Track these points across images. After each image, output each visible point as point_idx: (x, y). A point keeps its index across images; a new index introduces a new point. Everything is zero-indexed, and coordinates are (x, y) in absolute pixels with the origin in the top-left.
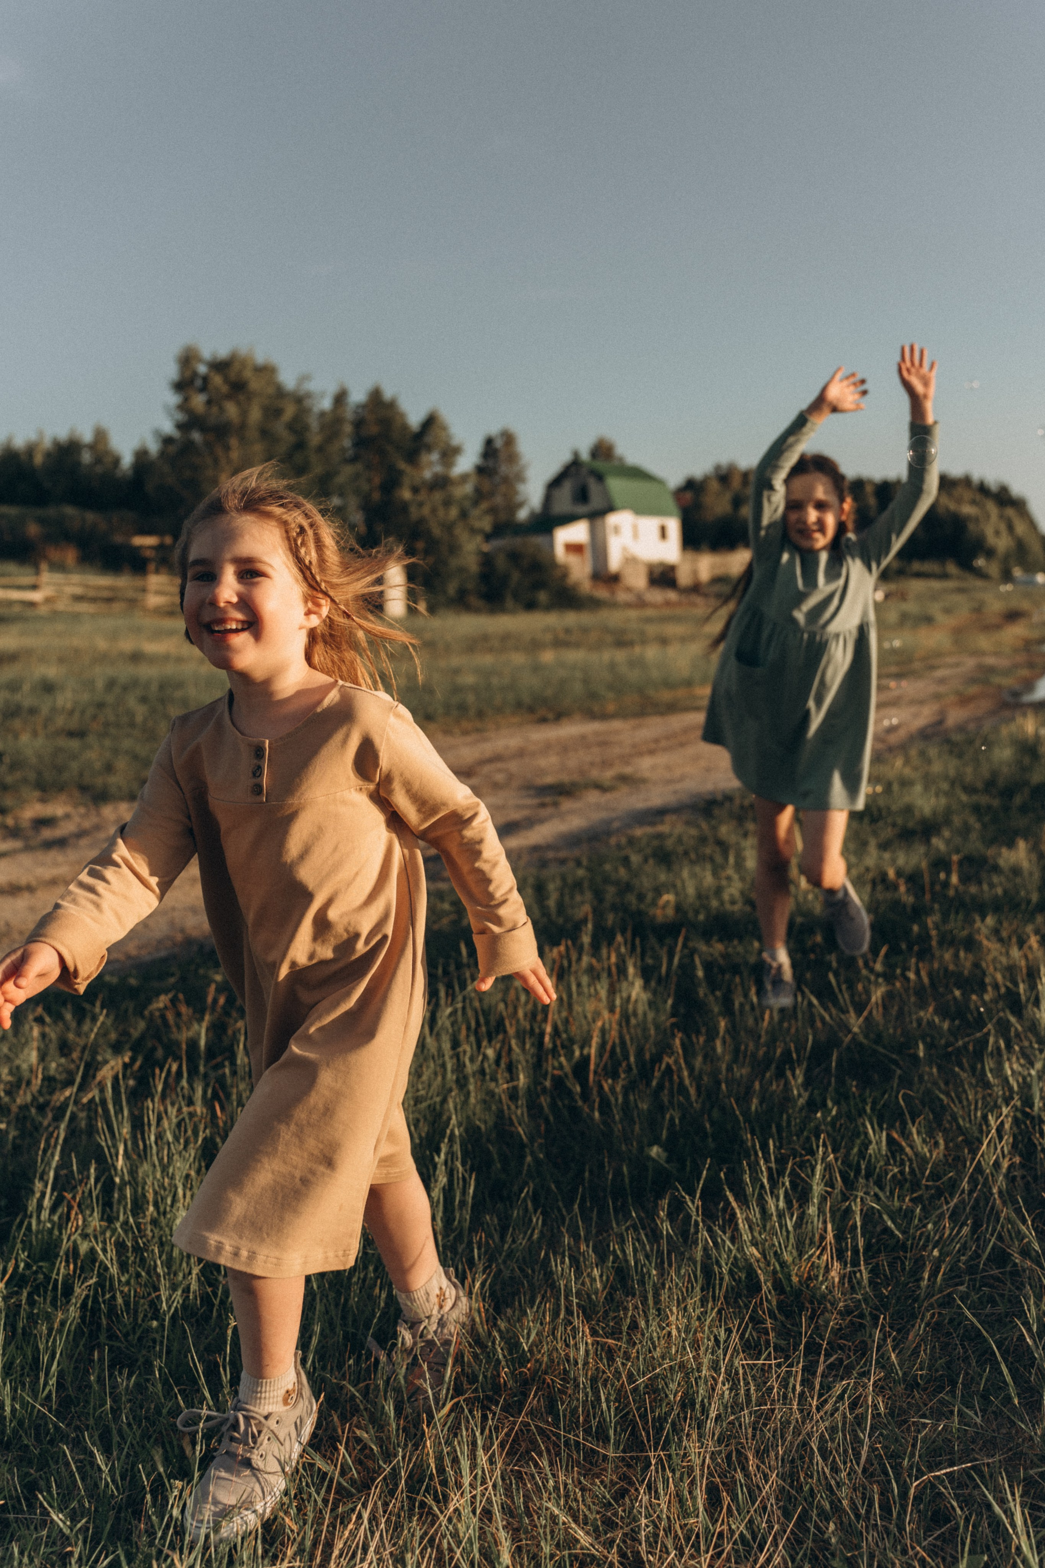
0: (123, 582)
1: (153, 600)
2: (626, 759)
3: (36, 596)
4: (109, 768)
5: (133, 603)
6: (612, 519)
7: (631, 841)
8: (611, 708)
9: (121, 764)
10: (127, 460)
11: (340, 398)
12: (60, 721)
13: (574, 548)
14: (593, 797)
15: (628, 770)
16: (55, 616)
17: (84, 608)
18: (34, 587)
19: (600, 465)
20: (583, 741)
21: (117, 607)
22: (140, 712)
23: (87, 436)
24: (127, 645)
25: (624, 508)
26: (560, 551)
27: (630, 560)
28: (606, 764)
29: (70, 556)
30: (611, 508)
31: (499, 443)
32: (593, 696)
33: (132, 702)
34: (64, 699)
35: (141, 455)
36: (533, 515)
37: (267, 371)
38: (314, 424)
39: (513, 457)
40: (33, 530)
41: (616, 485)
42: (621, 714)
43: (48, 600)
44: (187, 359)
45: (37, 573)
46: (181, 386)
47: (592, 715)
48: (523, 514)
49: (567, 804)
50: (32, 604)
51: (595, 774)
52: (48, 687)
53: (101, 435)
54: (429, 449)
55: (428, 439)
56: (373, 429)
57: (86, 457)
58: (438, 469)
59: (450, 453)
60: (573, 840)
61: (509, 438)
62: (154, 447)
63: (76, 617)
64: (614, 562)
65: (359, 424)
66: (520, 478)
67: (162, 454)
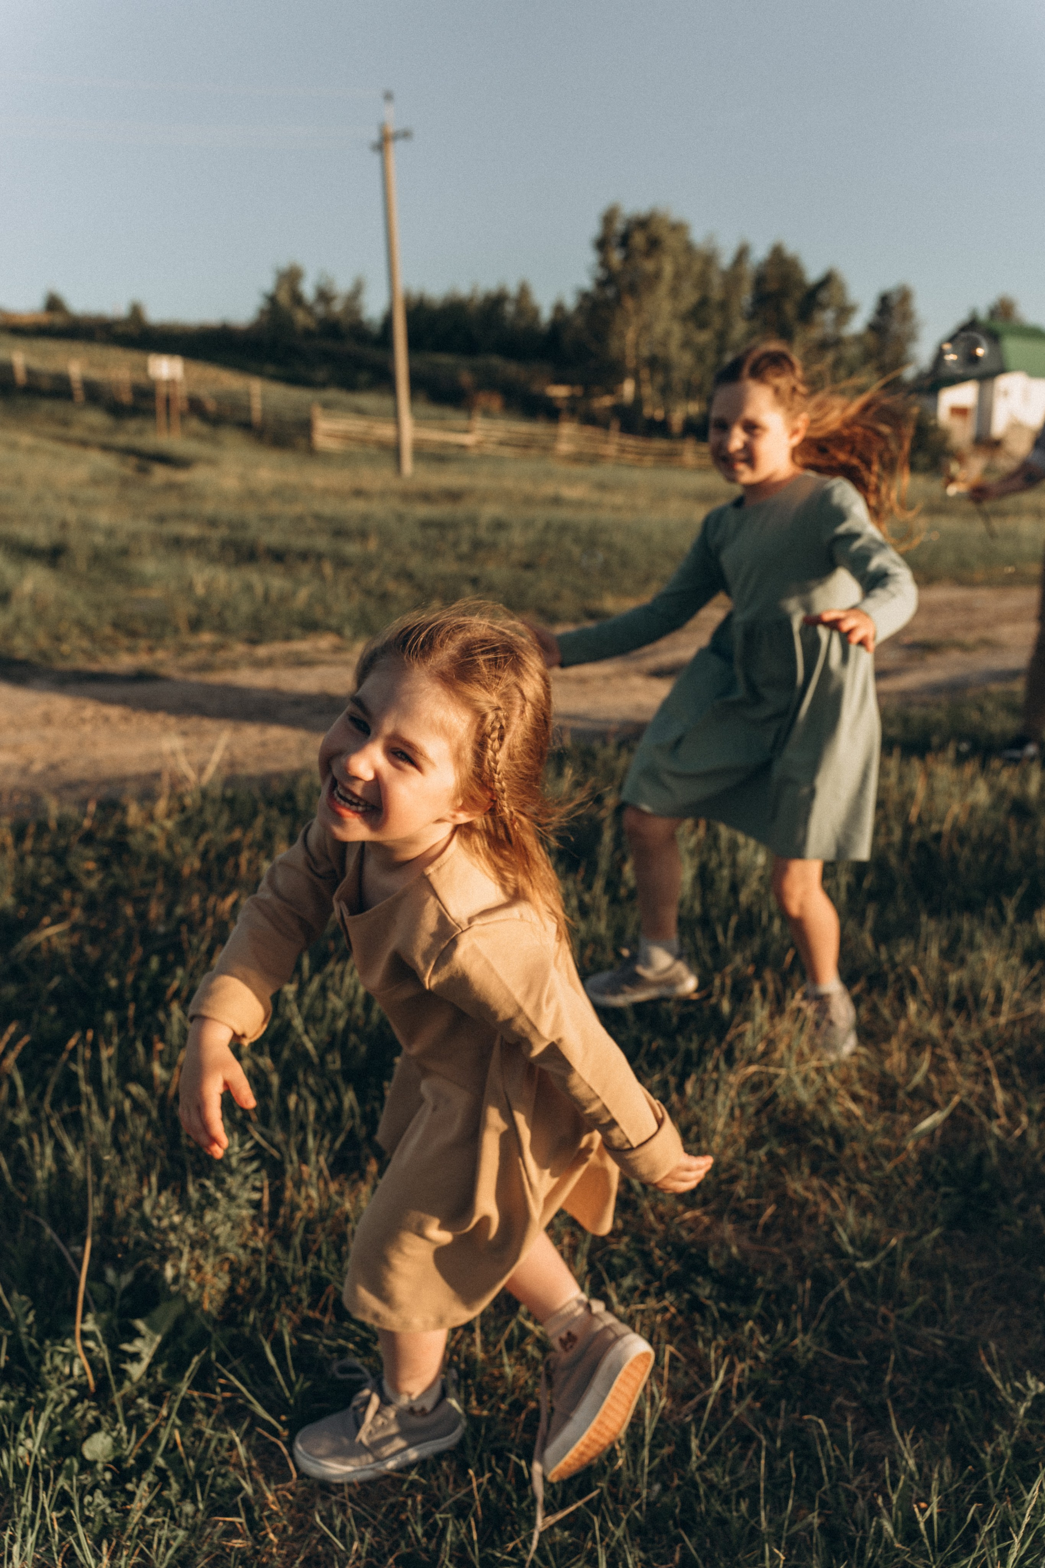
0: (537, 429)
1: (564, 447)
2: (988, 625)
3: (468, 439)
4: (557, 597)
5: (547, 449)
6: (1004, 382)
7: (988, 695)
8: (979, 576)
9: (567, 593)
10: (546, 315)
11: (742, 254)
12: (516, 556)
13: (959, 412)
14: (955, 655)
15: (989, 634)
16: (484, 458)
17: (507, 452)
18: (467, 431)
19: (998, 325)
20: (950, 605)
21: (533, 452)
22: (576, 551)
23: (513, 289)
24: (548, 489)
25: (1017, 369)
26: (943, 414)
27: (1016, 426)
28: (969, 628)
29: (496, 403)
30: (1002, 370)
31: (895, 300)
32: (963, 564)
33: (568, 541)
34: (517, 537)
35: (559, 309)
36: (921, 377)
37: (678, 228)
38: (716, 281)
39: (907, 316)
40: (466, 378)
41: (1012, 346)
42: (989, 583)
43: (479, 444)
44: (608, 219)
45: (470, 417)
46: (602, 245)
47: (961, 582)
48: (909, 373)
49: (932, 659)
50: (463, 447)
51: (959, 635)
52: (499, 525)
53: (524, 291)
54: (823, 307)
55: (823, 296)
56: (772, 286)
57: (510, 309)
58: (830, 330)
59: (845, 312)
60: (936, 689)
61: (905, 296)
62: (571, 302)
63: (499, 460)
64: (999, 426)
65: (760, 280)
66: (911, 337)
67: (580, 309)
